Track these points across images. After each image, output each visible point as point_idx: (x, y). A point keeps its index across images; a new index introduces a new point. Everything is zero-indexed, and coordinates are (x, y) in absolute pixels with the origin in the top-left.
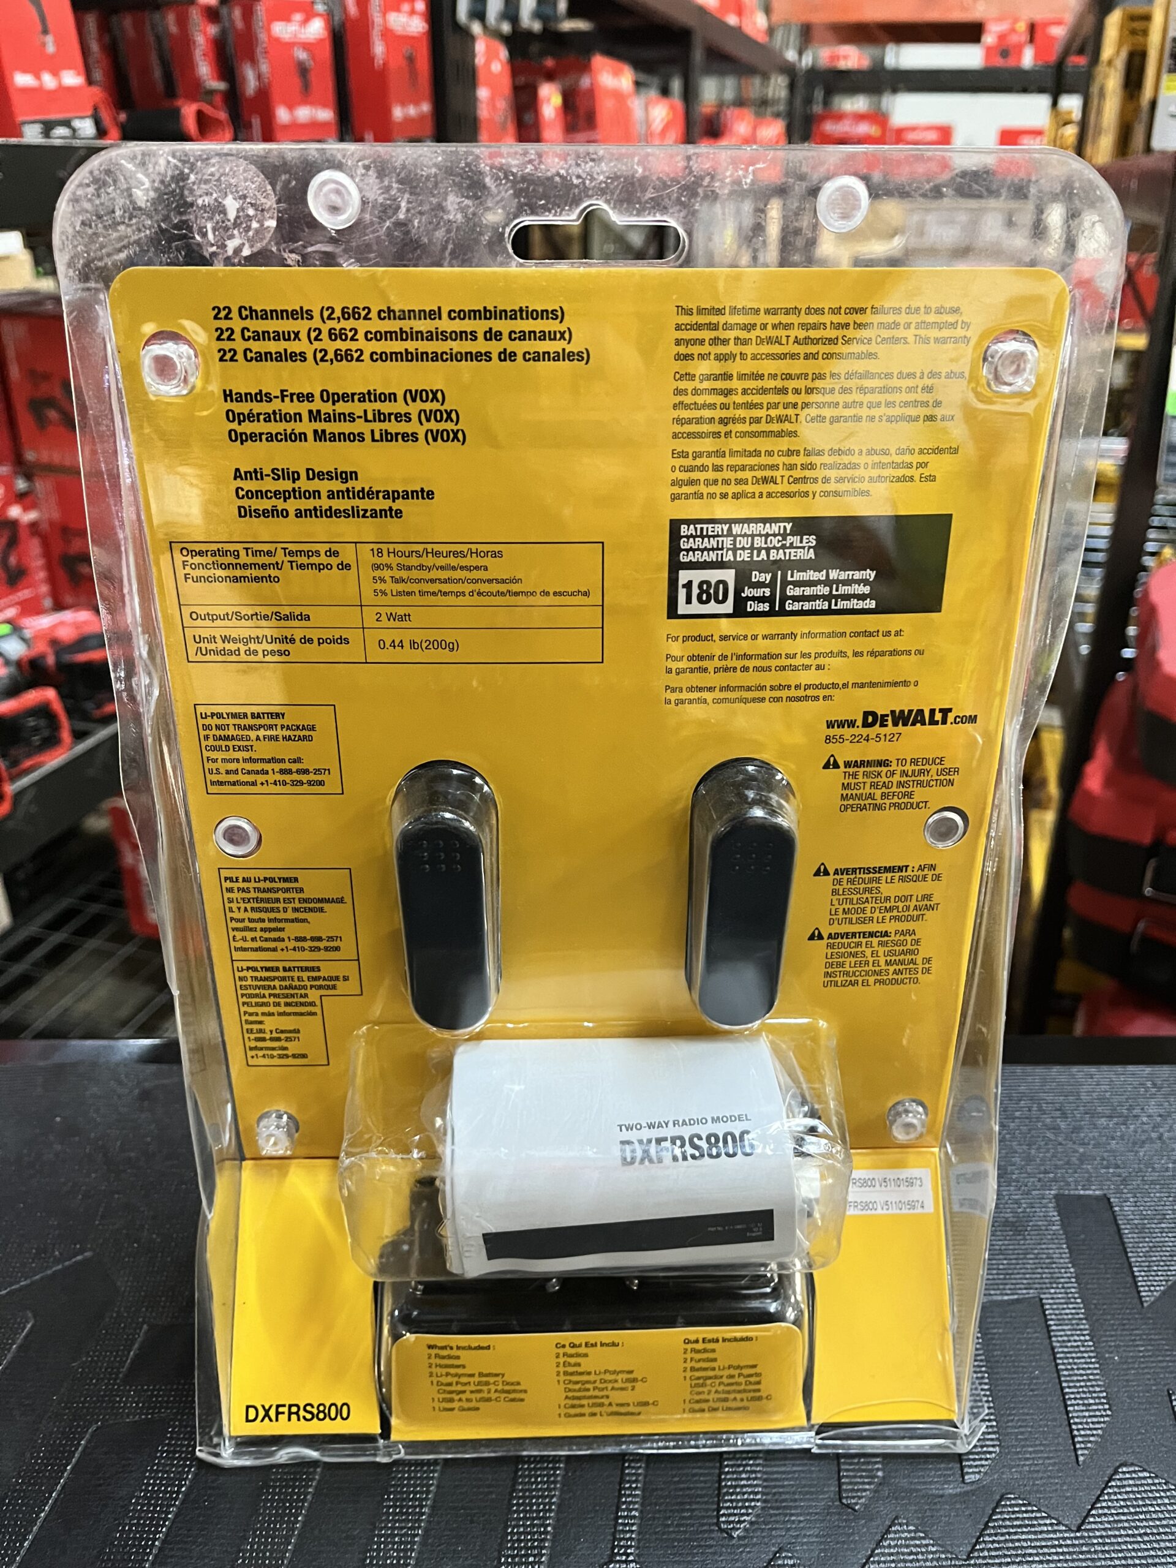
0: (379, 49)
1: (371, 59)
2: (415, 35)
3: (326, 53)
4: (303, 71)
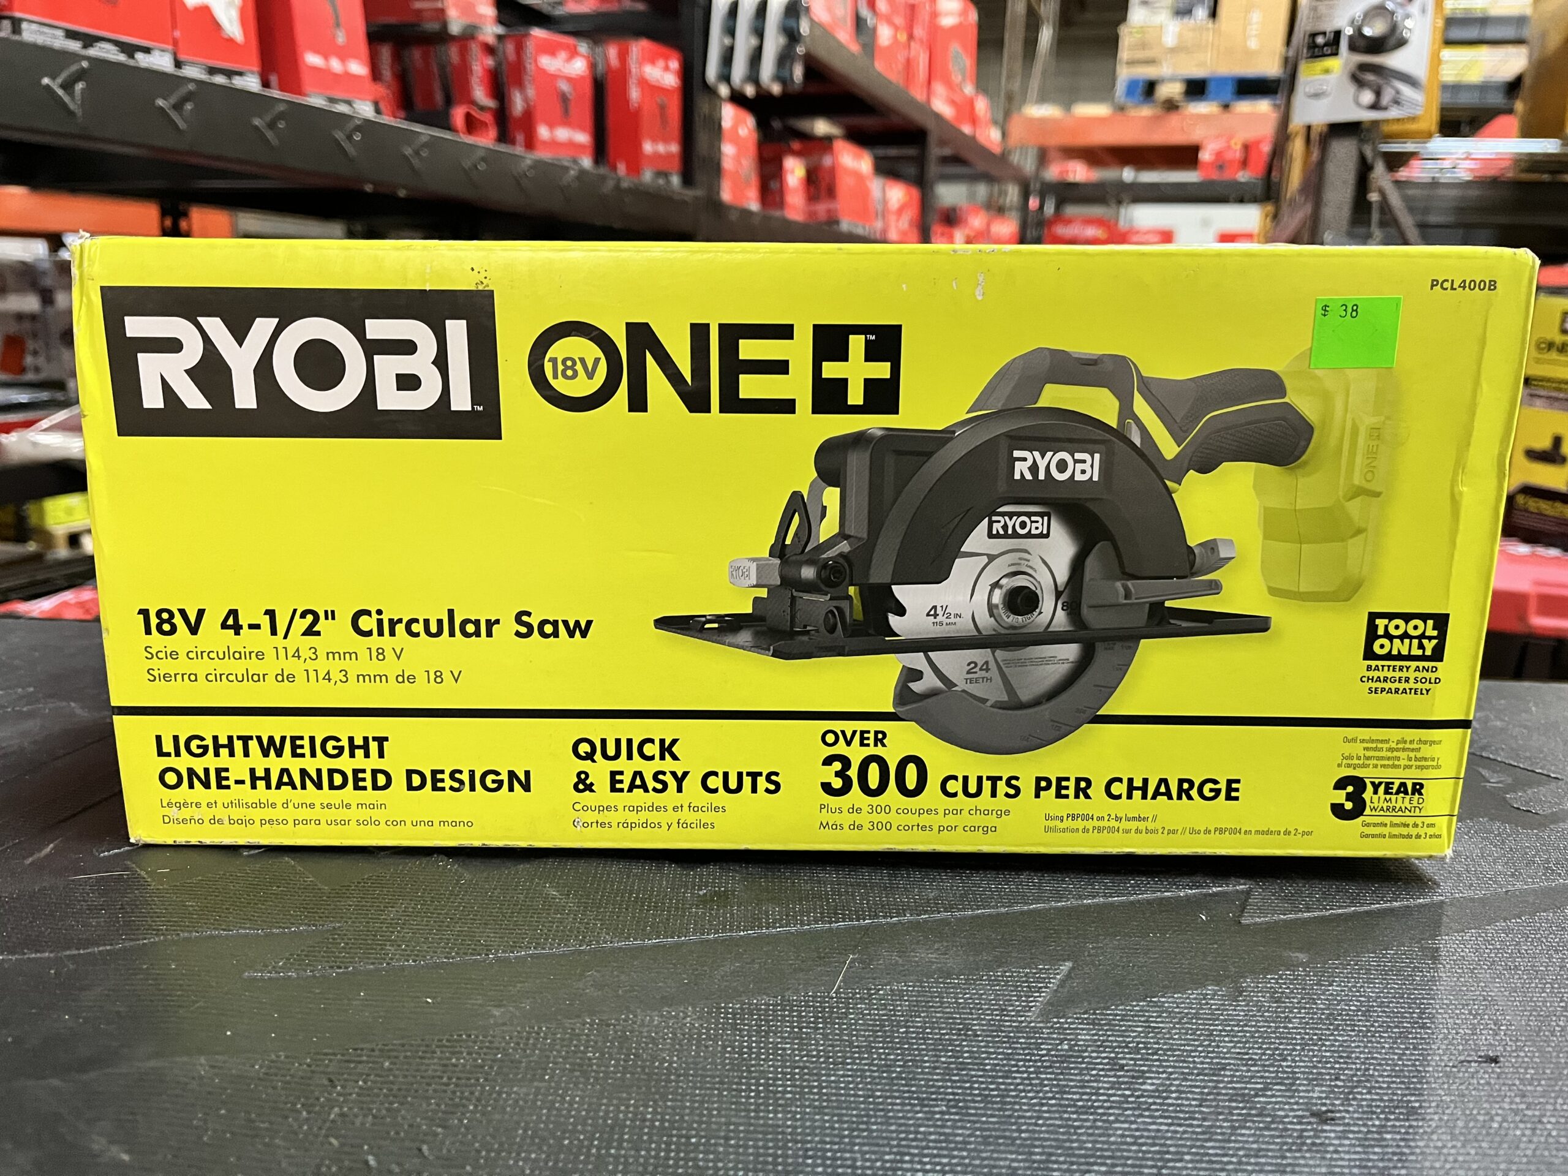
0: (635, 94)
1: (626, 100)
3: (588, 90)
4: (564, 98)
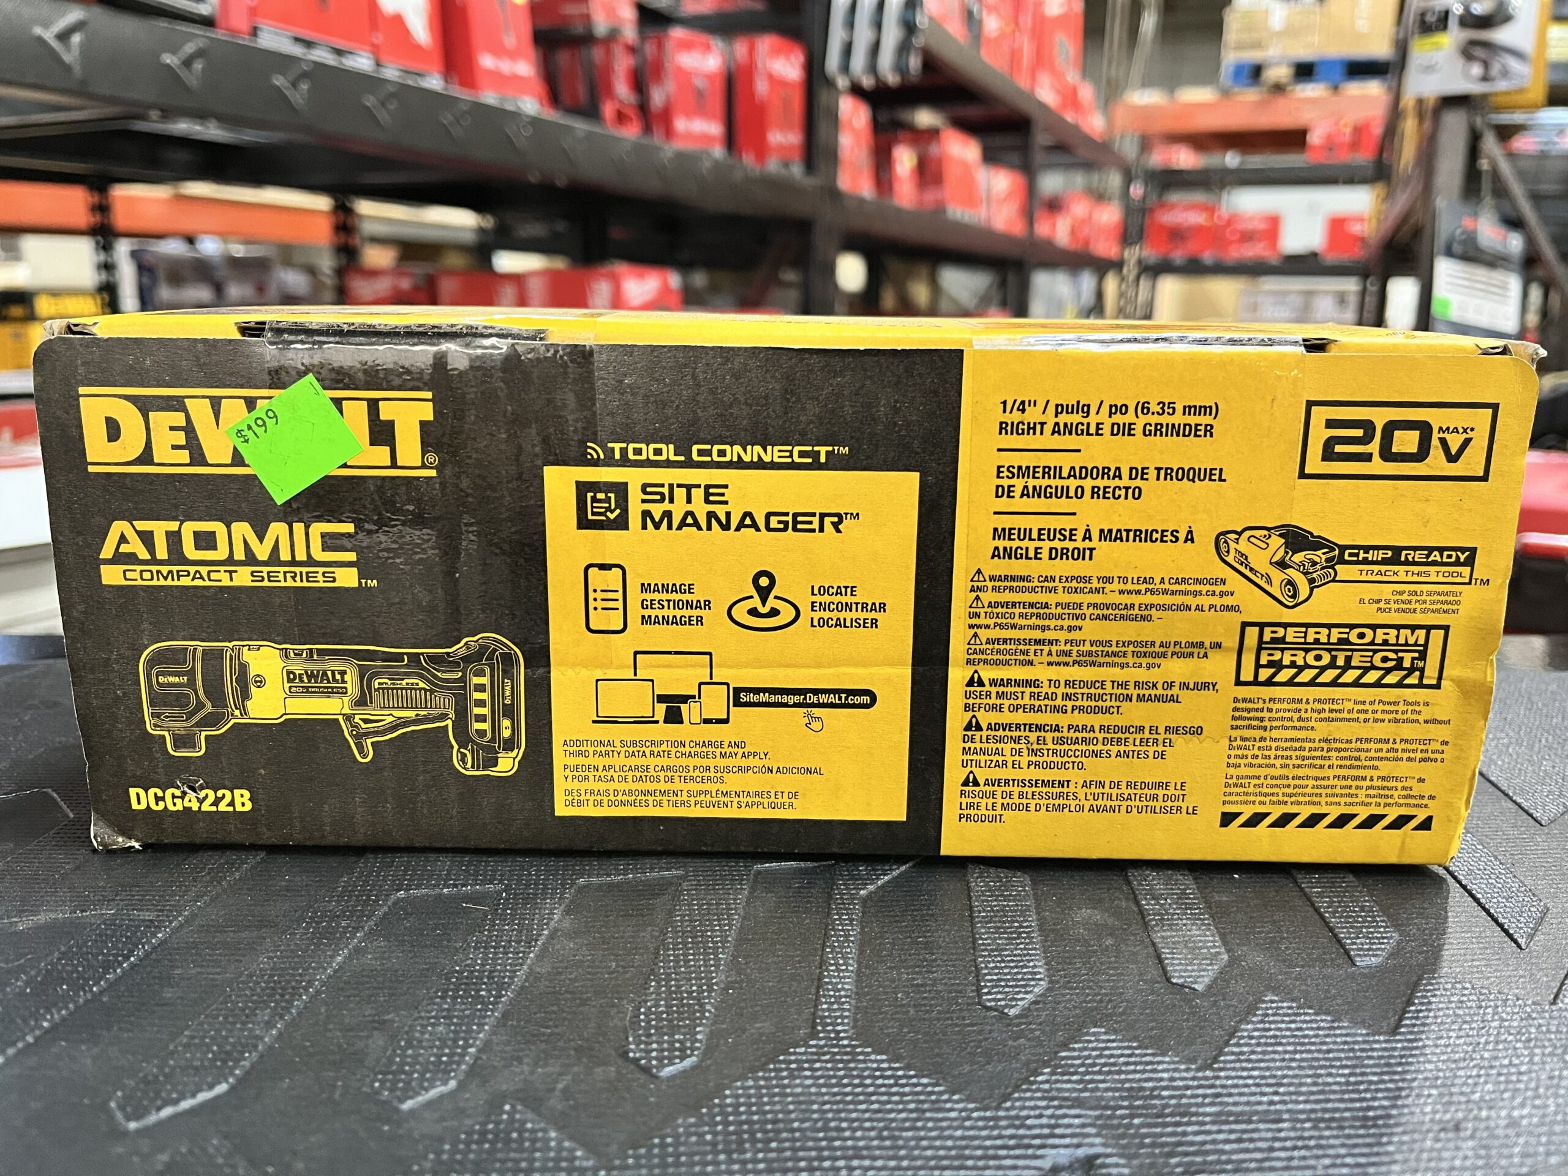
0: (761, 87)
1: (753, 93)
2: (791, 81)
4: (699, 94)
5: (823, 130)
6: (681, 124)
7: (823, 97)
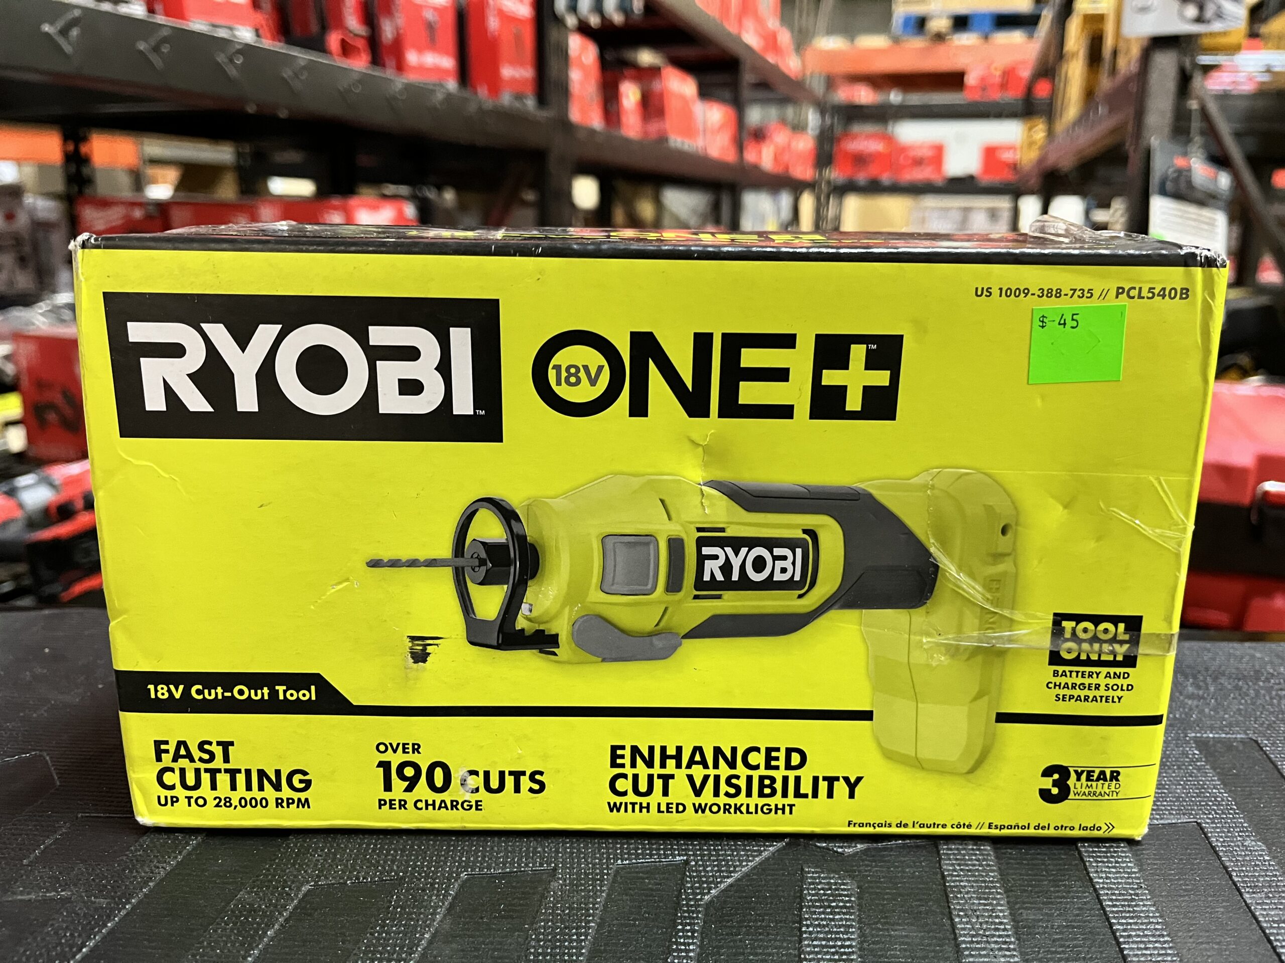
0: (493, 23)
1: (486, 29)
2: (521, 18)
4: (430, 26)
5: (553, 65)
6: (412, 57)
7: (553, 34)
